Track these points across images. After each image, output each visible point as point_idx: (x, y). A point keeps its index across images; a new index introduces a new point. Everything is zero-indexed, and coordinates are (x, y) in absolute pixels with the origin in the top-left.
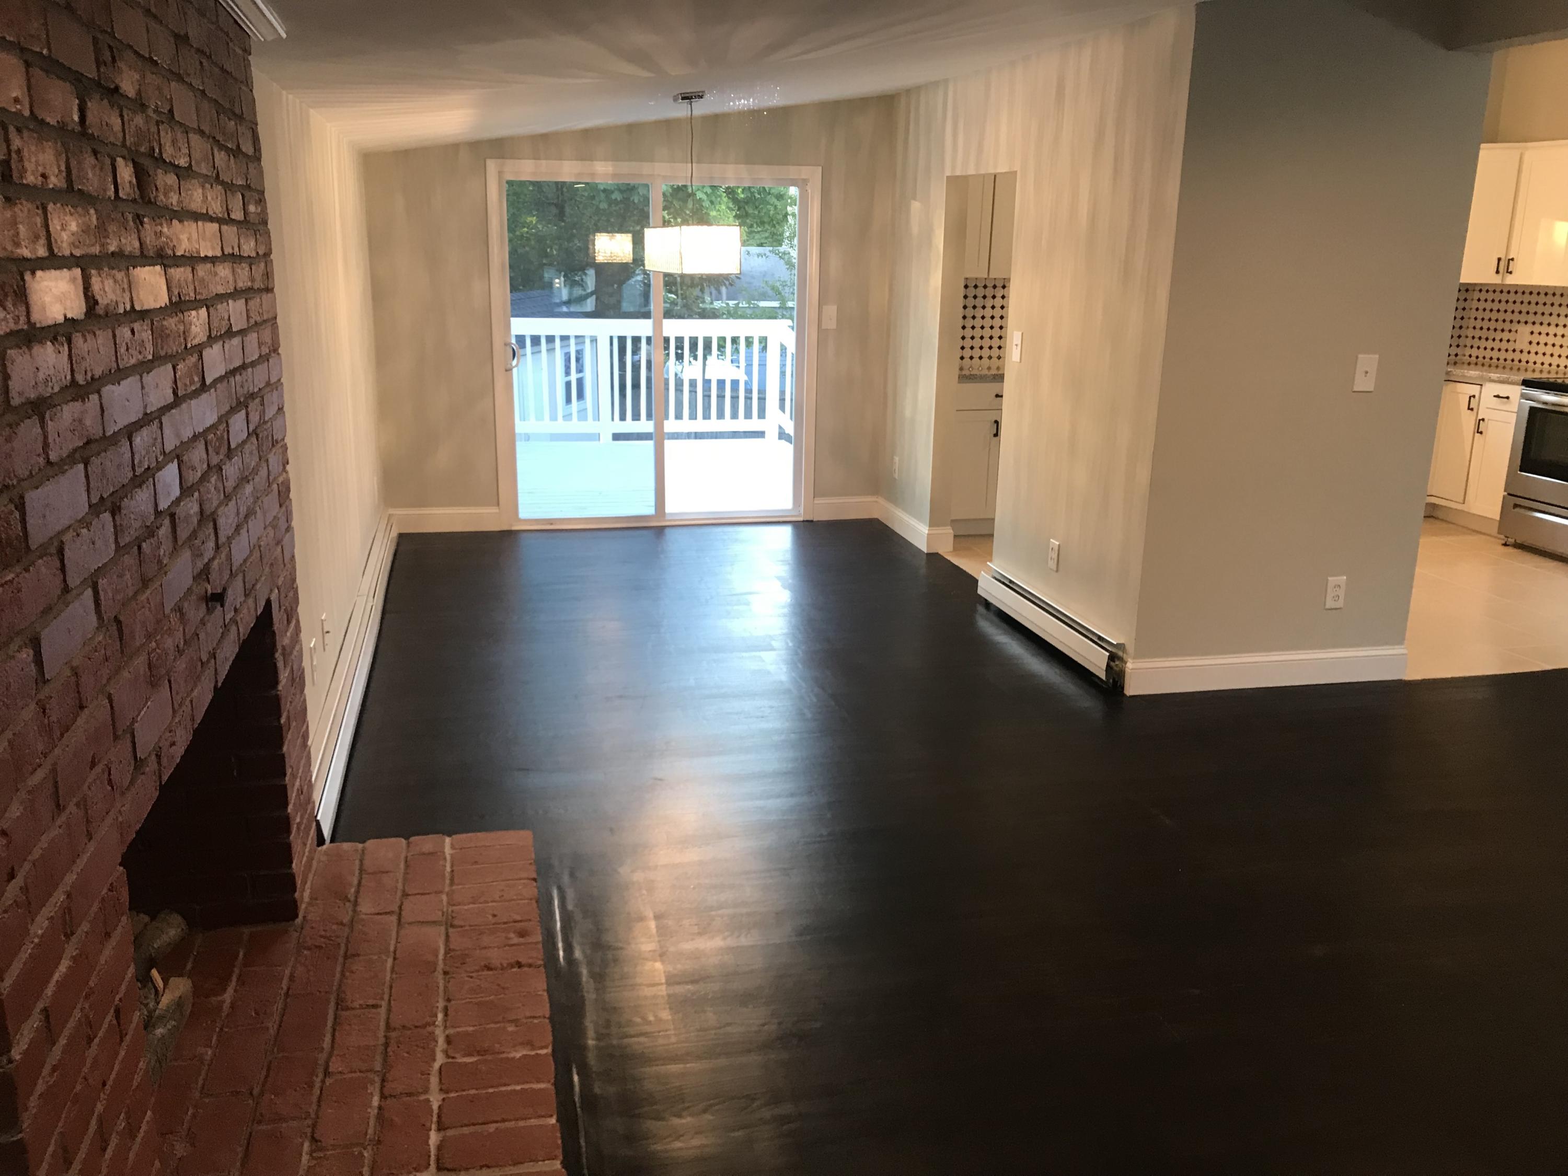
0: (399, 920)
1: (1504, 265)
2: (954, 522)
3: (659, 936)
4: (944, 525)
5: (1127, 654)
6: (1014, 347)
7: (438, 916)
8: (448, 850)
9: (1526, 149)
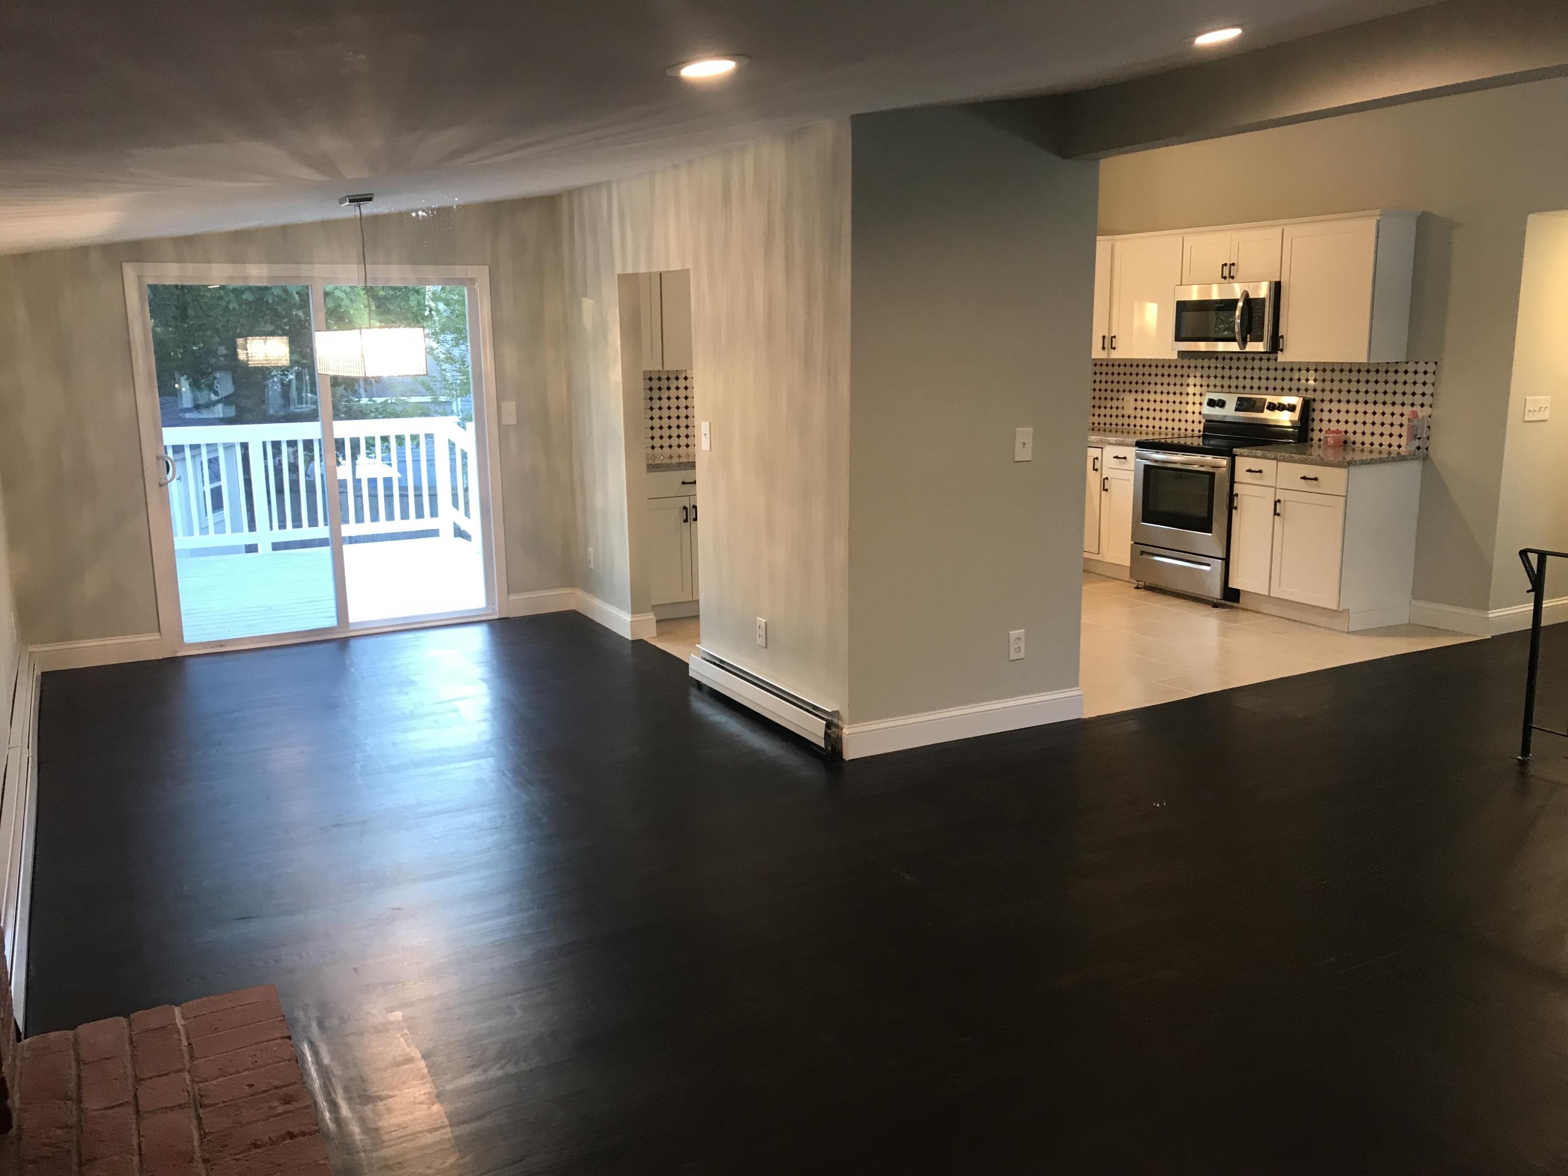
0: (137, 1112)
1: (1109, 342)
2: (655, 608)
3: (431, 1077)
4: (646, 612)
5: (842, 720)
6: (703, 436)
7: (183, 1098)
8: (179, 1022)
9: (1116, 240)
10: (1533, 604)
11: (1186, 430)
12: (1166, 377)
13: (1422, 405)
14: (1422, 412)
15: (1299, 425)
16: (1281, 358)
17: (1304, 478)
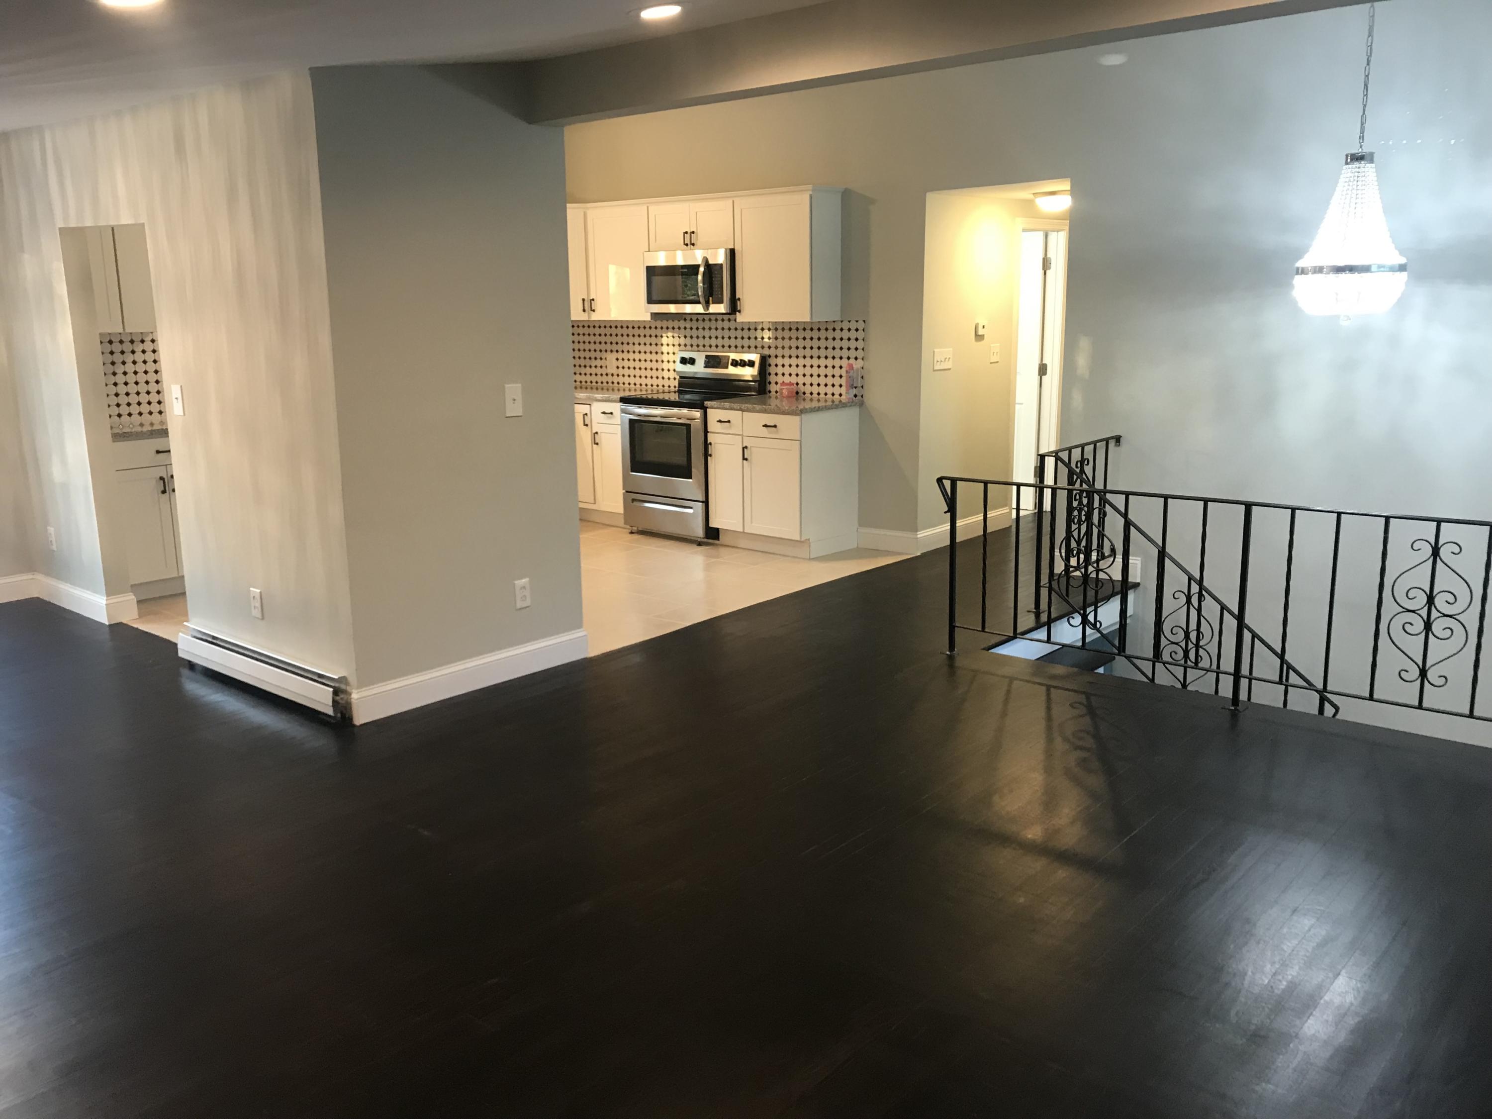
1: (589, 305)
2: (135, 588)
4: (124, 592)
5: (350, 686)
6: (176, 402)
9: (587, 208)
10: (949, 524)
11: (663, 386)
12: (642, 337)
13: (856, 359)
14: (856, 365)
15: (758, 379)
16: (740, 318)
17: (765, 426)
